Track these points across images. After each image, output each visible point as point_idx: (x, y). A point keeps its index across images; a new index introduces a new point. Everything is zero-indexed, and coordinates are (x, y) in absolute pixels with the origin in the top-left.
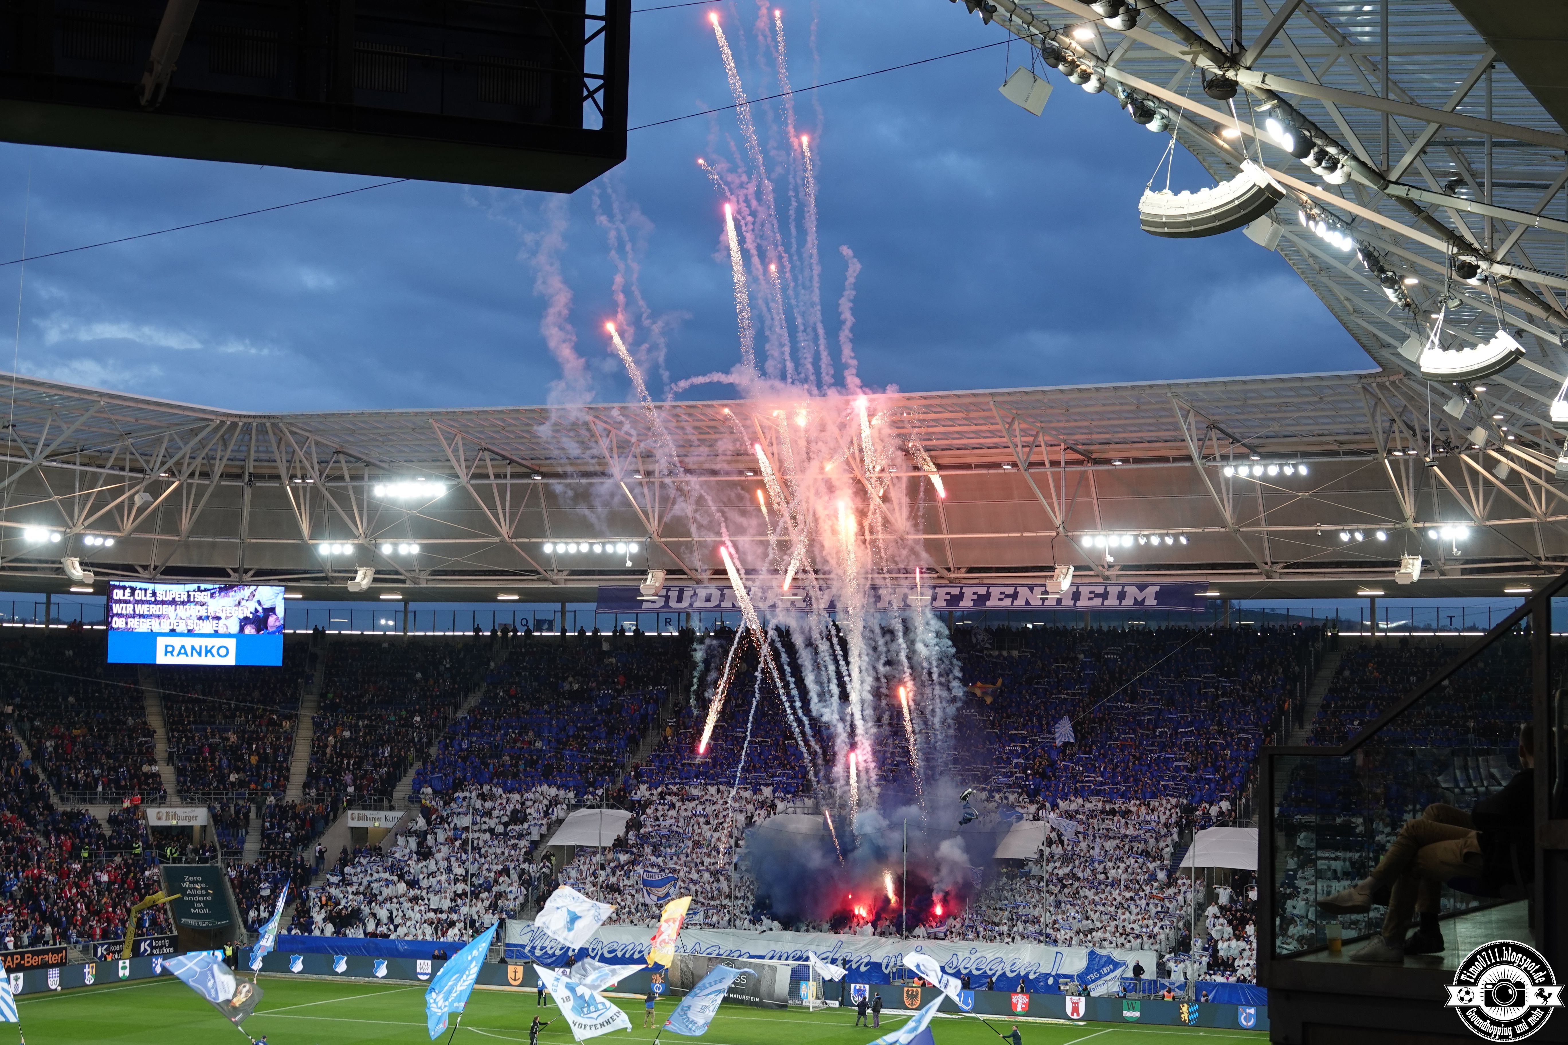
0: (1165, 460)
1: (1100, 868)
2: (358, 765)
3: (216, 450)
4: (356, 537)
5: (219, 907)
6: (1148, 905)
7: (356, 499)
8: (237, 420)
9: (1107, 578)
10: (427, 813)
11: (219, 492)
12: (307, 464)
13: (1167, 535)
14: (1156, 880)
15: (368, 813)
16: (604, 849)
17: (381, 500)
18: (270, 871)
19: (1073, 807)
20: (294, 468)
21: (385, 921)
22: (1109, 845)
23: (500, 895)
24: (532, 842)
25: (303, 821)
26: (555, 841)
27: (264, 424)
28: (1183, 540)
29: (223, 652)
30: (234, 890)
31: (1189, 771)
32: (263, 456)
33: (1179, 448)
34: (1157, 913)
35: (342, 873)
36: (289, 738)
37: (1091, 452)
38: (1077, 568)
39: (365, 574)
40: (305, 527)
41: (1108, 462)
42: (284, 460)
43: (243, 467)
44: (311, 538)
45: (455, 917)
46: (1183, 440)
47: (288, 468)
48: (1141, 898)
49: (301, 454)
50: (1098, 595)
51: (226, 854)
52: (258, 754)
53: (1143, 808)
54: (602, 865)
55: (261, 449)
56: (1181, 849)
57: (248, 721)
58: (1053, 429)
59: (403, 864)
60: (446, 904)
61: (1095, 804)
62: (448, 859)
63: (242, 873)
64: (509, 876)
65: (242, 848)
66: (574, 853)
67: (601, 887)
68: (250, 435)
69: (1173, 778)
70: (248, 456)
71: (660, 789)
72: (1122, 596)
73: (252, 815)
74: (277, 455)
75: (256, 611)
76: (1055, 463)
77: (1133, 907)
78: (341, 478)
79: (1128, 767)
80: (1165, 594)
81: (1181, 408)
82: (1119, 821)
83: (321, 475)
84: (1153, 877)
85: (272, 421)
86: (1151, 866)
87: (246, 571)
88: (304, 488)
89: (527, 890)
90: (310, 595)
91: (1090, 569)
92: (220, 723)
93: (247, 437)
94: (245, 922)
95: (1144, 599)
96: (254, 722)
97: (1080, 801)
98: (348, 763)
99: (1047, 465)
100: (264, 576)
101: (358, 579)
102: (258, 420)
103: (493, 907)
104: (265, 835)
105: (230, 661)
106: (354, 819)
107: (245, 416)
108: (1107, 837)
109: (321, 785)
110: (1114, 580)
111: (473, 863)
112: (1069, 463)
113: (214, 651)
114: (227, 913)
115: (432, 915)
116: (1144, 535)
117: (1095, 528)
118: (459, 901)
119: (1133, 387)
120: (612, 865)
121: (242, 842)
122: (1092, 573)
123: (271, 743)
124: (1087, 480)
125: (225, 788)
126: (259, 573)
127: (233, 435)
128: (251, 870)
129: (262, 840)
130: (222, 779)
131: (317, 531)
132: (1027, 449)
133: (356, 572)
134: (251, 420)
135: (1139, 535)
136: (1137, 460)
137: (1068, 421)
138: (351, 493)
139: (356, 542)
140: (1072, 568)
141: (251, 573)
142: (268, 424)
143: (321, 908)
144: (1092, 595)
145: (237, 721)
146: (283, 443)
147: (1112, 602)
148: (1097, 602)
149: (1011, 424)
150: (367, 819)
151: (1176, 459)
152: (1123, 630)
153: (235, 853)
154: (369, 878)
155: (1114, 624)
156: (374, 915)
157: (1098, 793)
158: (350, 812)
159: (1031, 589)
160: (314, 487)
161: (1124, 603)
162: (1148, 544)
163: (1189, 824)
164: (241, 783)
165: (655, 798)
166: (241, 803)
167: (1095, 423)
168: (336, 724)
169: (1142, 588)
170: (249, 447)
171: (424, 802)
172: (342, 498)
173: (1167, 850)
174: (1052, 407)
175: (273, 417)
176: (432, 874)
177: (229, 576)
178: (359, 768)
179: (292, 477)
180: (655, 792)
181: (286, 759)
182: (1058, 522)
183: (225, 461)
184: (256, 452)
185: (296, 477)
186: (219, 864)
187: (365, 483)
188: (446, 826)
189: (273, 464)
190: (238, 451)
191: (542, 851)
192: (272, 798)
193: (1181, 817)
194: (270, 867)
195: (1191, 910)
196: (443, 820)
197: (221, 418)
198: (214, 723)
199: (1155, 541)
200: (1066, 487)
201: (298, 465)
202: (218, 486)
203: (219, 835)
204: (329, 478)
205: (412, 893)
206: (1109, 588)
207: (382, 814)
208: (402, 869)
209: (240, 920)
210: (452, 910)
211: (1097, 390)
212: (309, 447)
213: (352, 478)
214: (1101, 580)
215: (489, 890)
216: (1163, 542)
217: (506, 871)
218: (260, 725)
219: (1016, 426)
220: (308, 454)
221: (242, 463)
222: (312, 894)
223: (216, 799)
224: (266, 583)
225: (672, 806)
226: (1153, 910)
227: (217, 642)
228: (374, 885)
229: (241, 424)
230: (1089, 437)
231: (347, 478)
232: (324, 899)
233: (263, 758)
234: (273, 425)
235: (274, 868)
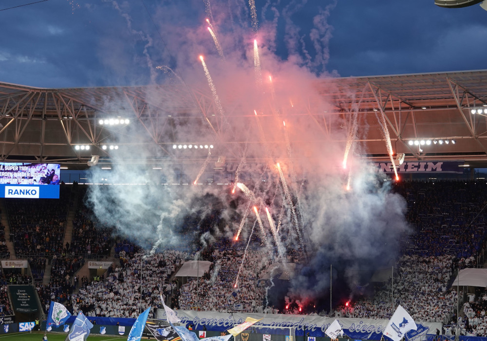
0: (445, 107)
1: (417, 286)
2: (92, 242)
3: (30, 105)
4: (91, 142)
5: (32, 303)
6: (438, 302)
7: (91, 126)
8: (39, 91)
9: (419, 159)
10: (122, 263)
11: (32, 122)
12: (70, 111)
13: (446, 140)
14: (442, 292)
15: (97, 263)
16: (200, 278)
17: (102, 126)
18: (55, 288)
19: (405, 259)
20: (64, 112)
21: (105, 309)
22: (421, 276)
23: (155, 298)
24: (168, 275)
25: (70, 265)
26: (178, 275)
27: (51, 93)
28: (453, 142)
29: (34, 192)
30: (40, 297)
31: (456, 243)
32: (50, 107)
33: (451, 102)
34: (442, 306)
35: (86, 289)
36: (63, 230)
37: (412, 103)
38: (406, 155)
39: (95, 158)
40: (69, 138)
41: (420, 108)
42: (60, 109)
43: (42, 112)
44: (72, 143)
45: (135, 307)
46: (453, 98)
47: (61, 112)
48: (435, 299)
49: (67, 106)
50: (415, 167)
51: (35, 280)
52: (49, 237)
53: (436, 260)
54: (199, 285)
55: (49, 104)
56: (453, 278)
57: (44, 223)
58: (396, 93)
59: (112, 285)
60: (131, 302)
61: (414, 258)
62: (132, 282)
63: (42, 288)
64: (158, 290)
65: (43, 278)
66: (187, 280)
67: (199, 295)
68: (45, 98)
69: (449, 247)
70: (44, 107)
71: (223, 252)
72: (426, 167)
73: (47, 263)
74: (56, 107)
75: (48, 173)
76: (396, 109)
77: (431, 303)
78: (84, 116)
79: (429, 242)
80: (445, 166)
81: (452, 84)
82: (425, 266)
83: (76, 116)
84: (440, 290)
85: (54, 92)
86: (440, 285)
87: (43, 157)
88: (68, 121)
89: (166, 296)
90: (71, 168)
91: (412, 155)
92: (33, 224)
93: (43, 99)
94: (44, 309)
95: (436, 169)
96: (47, 223)
97: (408, 257)
98: (88, 241)
99: (393, 109)
100: (51, 159)
101: (92, 160)
102: (48, 91)
103: (152, 303)
104: (52, 272)
105: (37, 196)
106: (91, 265)
107: (42, 90)
108: (420, 273)
109: (77, 250)
110: (423, 160)
111: (143, 284)
112: (403, 108)
113: (30, 192)
114: (37, 306)
115: (125, 307)
116: (436, 140)
117: (414, 137)
118: (137, 302)
119: (431, 75)
120: (203, 285)
121: (43, 275)
122: (413, 157)
123: (55, 232)
124: (411, 116)
125: (35, 252)
126: (49, 158)
127: (37, 98)
128: (47, 288)
129: (51, 274)
130: (33, 248)
131: (74, 140)
132: (384, 102)
133: (91, 157)
134: (45, 91)
135: (433, 140)
136: (432, 107)
137: (402, 90)
138: (89, 123)
139: (91, 144)
140: (404, 155)
141: (45, 158)
142: (52, 93)
143: (77, 303)
144: (413, 167)
145: (40, 223)
146: (59, 102)
147: (422, 169)
148: (415, 169)
149: (377, 91)
150: (96, 265)
151: (450, 106)
152: (427, 182)
153: (40, 280)
154: (97, 291)
155: (422, 179)
156: (100, 307)
157: (416, 253)
158: (89, 262)
159: (386, 164)
160: (73, 121)
161: (427, 170)
162: (438, 143)
163: (457, 267)
164: (42, 249)
165: (222, 256)
166: (42, 258)
167: (414, 90)
168: (83, 224)
169: (435, 163)
170: (44, 103)
171: (121, 258)
172: (85, 125)
173: (447, 278)
174: (395, 84)
175: (55, 90)
176: (125, 289)
177: (36, 159)
178: (93, 243)
179: (64, 116)
180: (222, 253)
181: (61, 239)
182: (398, 133)
183: (34, 110)
184: (47, 105)
185: (65, 116)
186: (33, 285)
187: (94, 119)
188: (131, 268)
189: (55, 110)
190: (40, 105)
191: (173, 279)
192: (55, 256)
193: (453, 264)
194: (54, 286)
195: (457, 305)
196: (130, 265)
197: (32, 91)
198: (30, 223)
199: (441, 142)
200: (401, 119)
201: (65, 110)
202: (31, 120)
203: (32, 272)
204: (80, 117)
205: (116, 297)
206: (420, 164)
207: (103, 263)
208: (112, 287)
209: (42, 309)
210: (134, 305)
211: (415, 76)
212: (70, 103)
213: (89, 116)
214: (416, 160)
215: (149, 296)
216: (444, 143)
217: (157, 288)
218: (50, 224)
219: (379, 92)
220: (70, 106)
221: (41, 110)
222: (73, 298)
223: (31, 257)
224: (52, 162)
225: (229, 259)
226: (440, 305)
227: (32, 188)
228: (100, 294)
229: (41, 93)
230: (411, 97)
231: (87, 116)
232: (78, 300)
233: (52, 239)
234: (55, 93)
235: (56, 287)
